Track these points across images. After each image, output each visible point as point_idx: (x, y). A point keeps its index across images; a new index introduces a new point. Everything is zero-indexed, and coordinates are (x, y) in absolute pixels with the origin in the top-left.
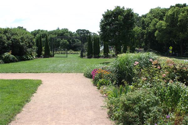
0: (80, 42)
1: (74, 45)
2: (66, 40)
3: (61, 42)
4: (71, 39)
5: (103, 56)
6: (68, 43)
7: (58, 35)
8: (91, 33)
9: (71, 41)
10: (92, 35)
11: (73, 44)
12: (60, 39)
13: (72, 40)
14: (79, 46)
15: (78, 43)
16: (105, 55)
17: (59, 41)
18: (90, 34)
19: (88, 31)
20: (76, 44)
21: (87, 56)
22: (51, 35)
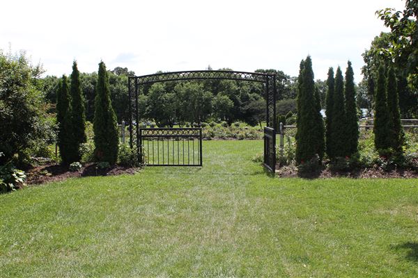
0: (262, 100)
1: (247, 107)
2: (226, 97)
3: (213, 103)
4: (237, 93)
5: (379, 164)
6: (231, 103)
7: (206, 85)
8: (289, 77)
9: (238, 97)
10: (291, 82)
11: (243, 106)
12: (211, 94)
13: (242, 96)
14: (258, 112)
15: (257, 102)
16: (386, 156)
17: (208, 100)
18: (286, 79)
19: (282, 73)
20: (250, 105)
21: (294, 162)
22: (189, 83)
